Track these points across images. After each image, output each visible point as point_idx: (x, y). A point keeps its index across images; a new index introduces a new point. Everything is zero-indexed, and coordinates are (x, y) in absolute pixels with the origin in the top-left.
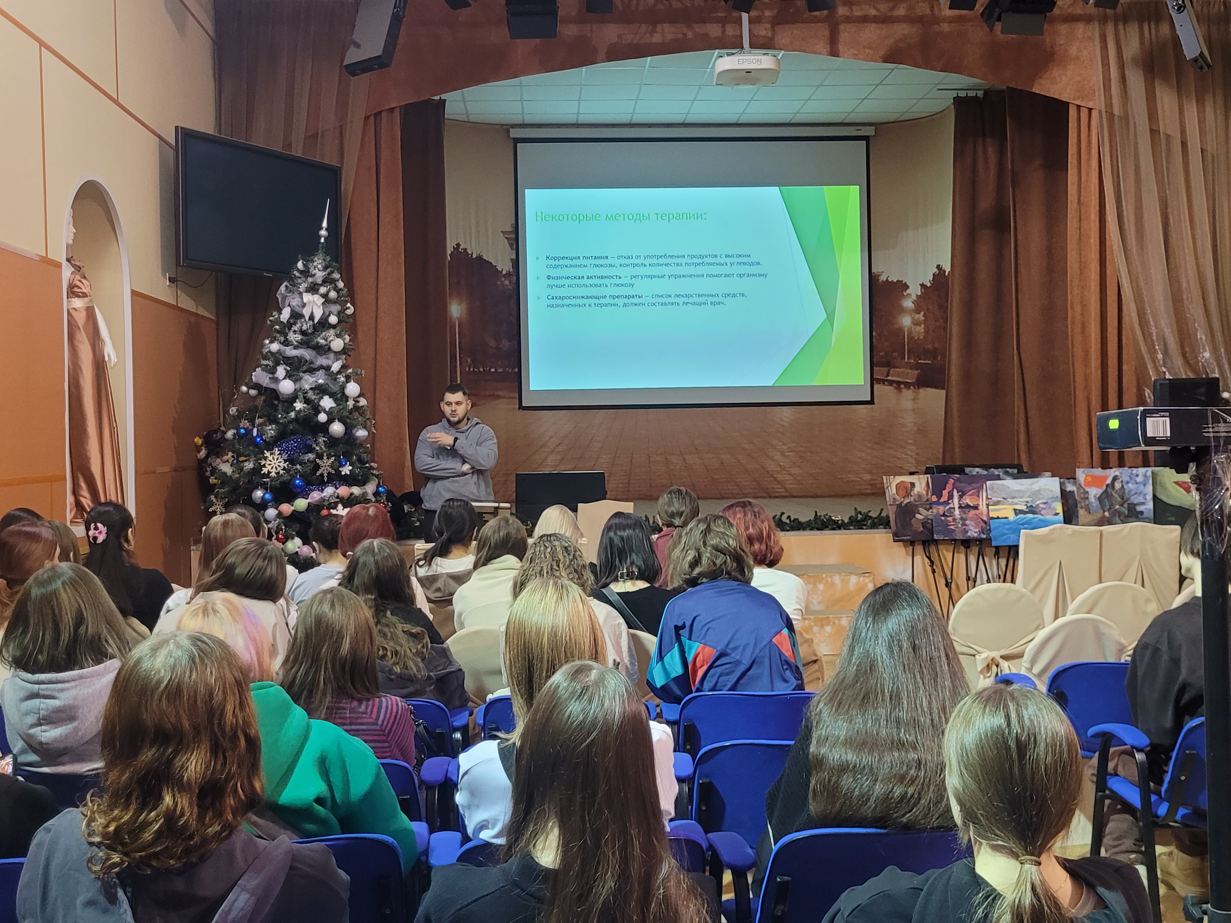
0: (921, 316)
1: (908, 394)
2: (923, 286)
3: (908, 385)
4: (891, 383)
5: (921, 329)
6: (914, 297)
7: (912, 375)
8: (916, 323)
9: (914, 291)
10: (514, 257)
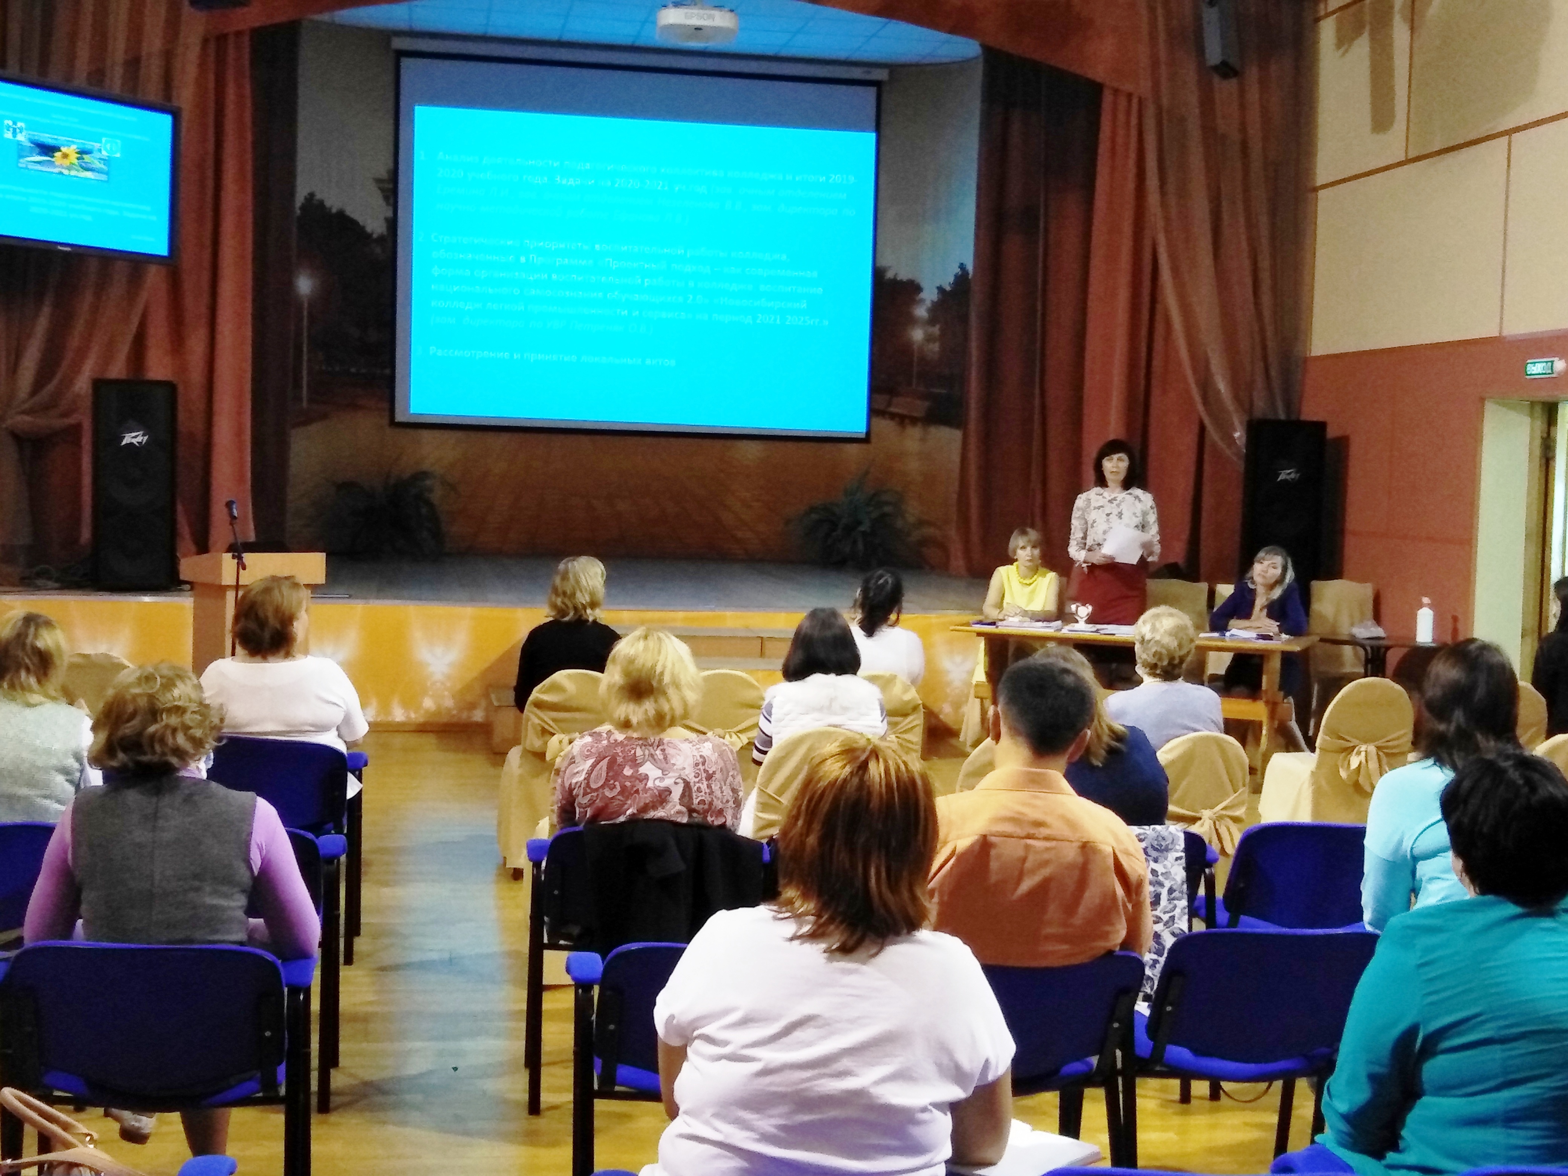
0: (936, 330)
1: (914, 432)
2: (940, 289)
3: (914, 421)
4: (893, 416)
5: (935, 347)
6: (928, 303)
7: (920, 407)
8: (929, 339)
9: (929, 295)
10: (390, 214)
